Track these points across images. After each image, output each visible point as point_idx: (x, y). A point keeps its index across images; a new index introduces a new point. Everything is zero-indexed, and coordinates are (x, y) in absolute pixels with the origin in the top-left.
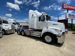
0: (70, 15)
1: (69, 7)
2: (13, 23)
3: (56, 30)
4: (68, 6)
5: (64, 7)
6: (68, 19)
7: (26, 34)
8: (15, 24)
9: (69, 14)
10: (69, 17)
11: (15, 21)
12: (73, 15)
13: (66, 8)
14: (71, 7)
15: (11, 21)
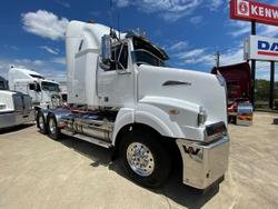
0: (264, 46)
1: (257, 10)
2: (32, 86)
3: (174, 112)
4: (254, 9)
5: (239, 13)
6: (254, 61)
7: (62, 131)
8: (39, 90)
9: (260, 43)
10: (259, 53)
11: (40, 77)
12: (274, 45)
13: (247, 14)
14: (268, 13)
15: (23, 76)
